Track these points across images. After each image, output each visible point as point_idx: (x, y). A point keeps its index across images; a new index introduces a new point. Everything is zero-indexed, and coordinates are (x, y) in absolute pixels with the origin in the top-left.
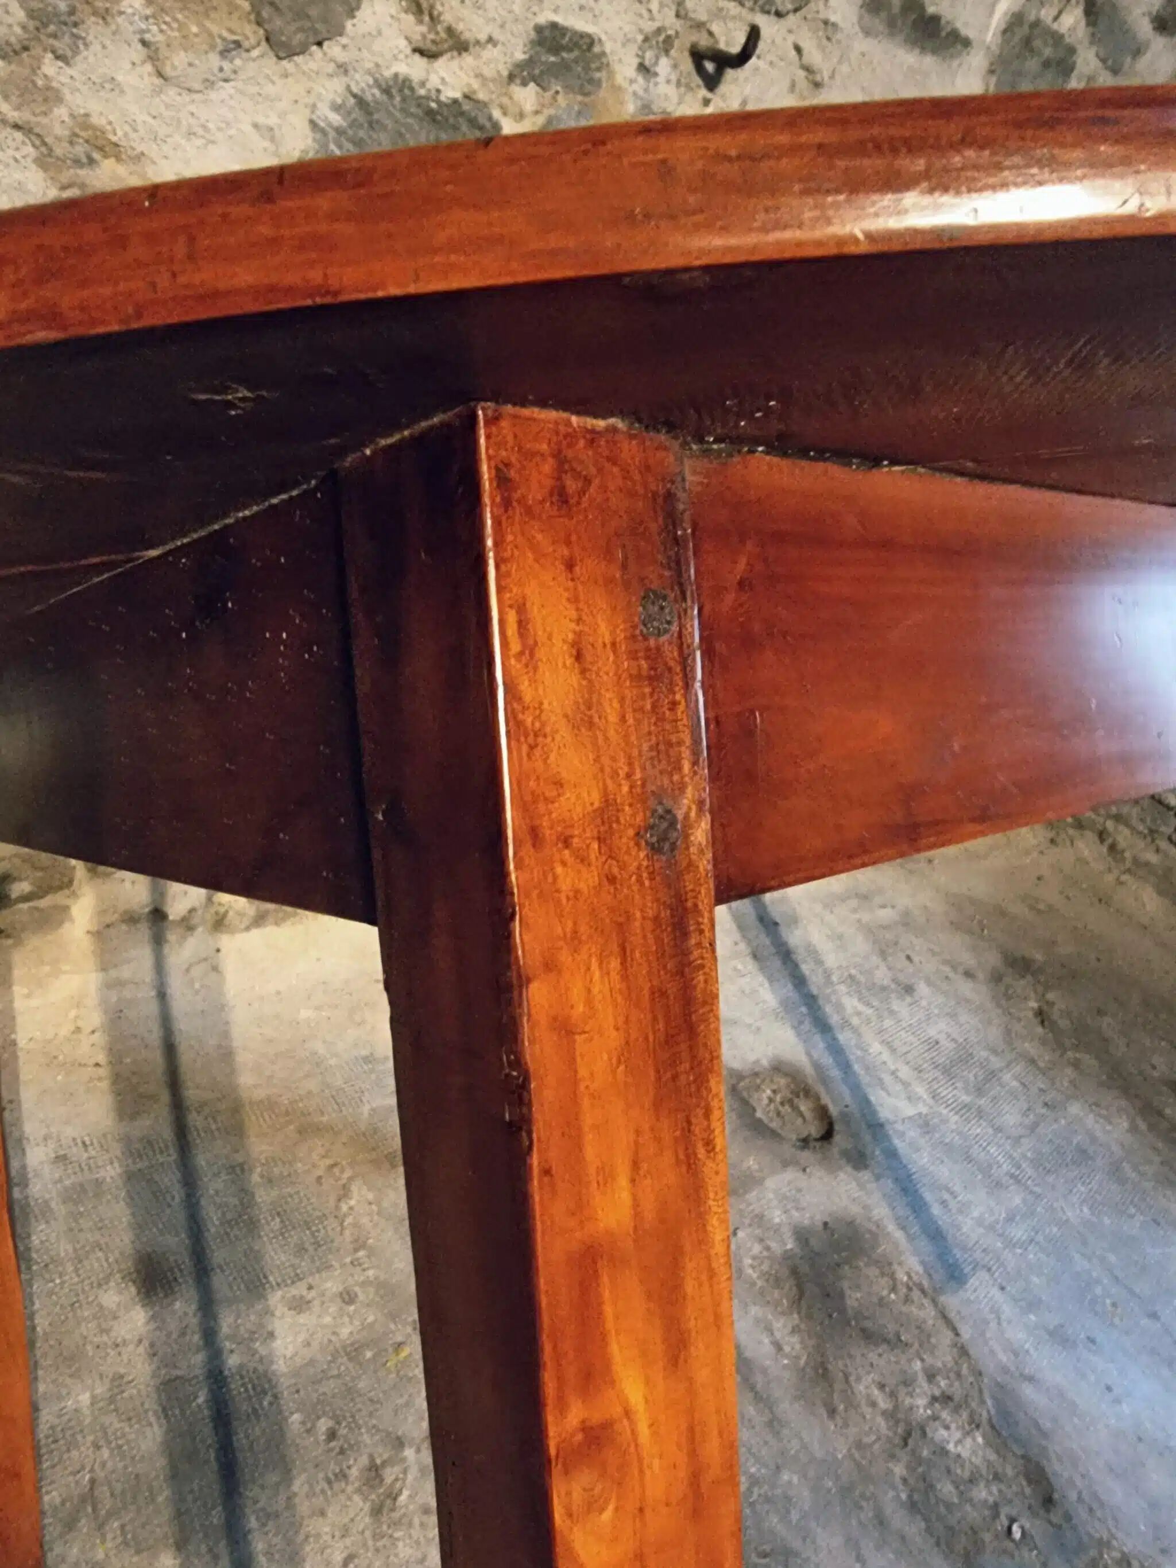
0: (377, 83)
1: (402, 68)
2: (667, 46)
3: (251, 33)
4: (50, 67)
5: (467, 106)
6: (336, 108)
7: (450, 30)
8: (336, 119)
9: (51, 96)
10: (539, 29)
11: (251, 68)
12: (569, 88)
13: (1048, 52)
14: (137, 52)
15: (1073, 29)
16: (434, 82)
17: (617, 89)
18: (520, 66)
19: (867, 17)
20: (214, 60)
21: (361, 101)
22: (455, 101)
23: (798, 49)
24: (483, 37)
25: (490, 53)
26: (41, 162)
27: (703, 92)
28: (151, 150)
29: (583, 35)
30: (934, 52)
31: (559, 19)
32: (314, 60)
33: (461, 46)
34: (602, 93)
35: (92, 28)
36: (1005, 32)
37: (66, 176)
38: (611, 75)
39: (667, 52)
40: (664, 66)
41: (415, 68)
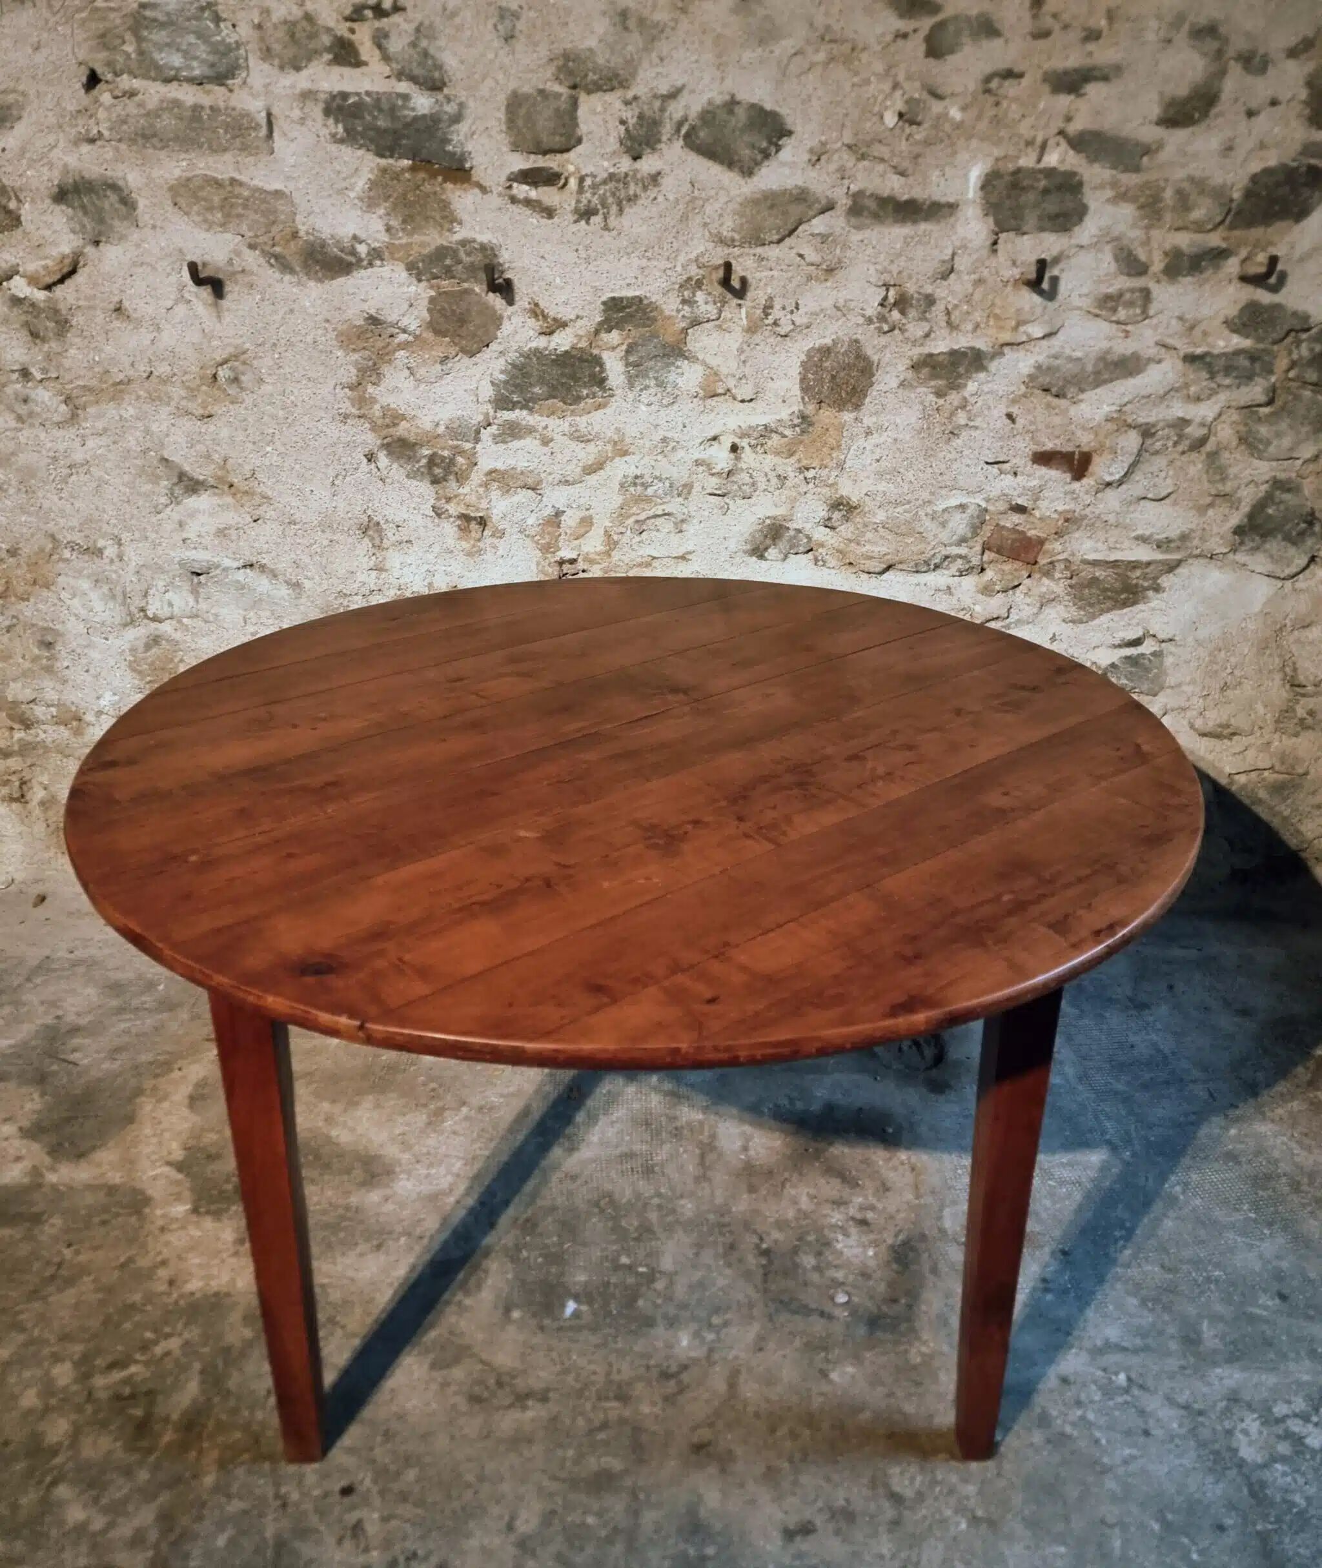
0: (521, 355)
1: (533, 345)
2: (699, 284)
3: (453, 350)
4: (371, 389)
5: (574, 352)
6: (502, 372)
7: (555, 319)
8: (503, 377)
9: (373, 400)
10: (604, 303)
11: (457, 366)
12: (637, 326)
13: (1043, 183)
14: (407, 372)
15: (1062, 161)
16: (552, 346)
17: (670, 317)
18: (601, 324)
19: (853, 220)
20: (438, 367)
21: (514, 366)
22: (566, 352)
23: (801, 256)
24: (573, 317)
25: (580, 323)
26: (373, 429)
27: (736, 301)
28: (419, 413)
29: (634, 298)
30: (926, 219)
31: (616, 295)
32: (487, 354)
33: (564, 325)
34: (660, 323)
35: (385, 369)
36: (983, 188)
37: (385, 432)
38: (662, 311)
39: (700, 288)
40: (700, 296)
41: (541, 342)
